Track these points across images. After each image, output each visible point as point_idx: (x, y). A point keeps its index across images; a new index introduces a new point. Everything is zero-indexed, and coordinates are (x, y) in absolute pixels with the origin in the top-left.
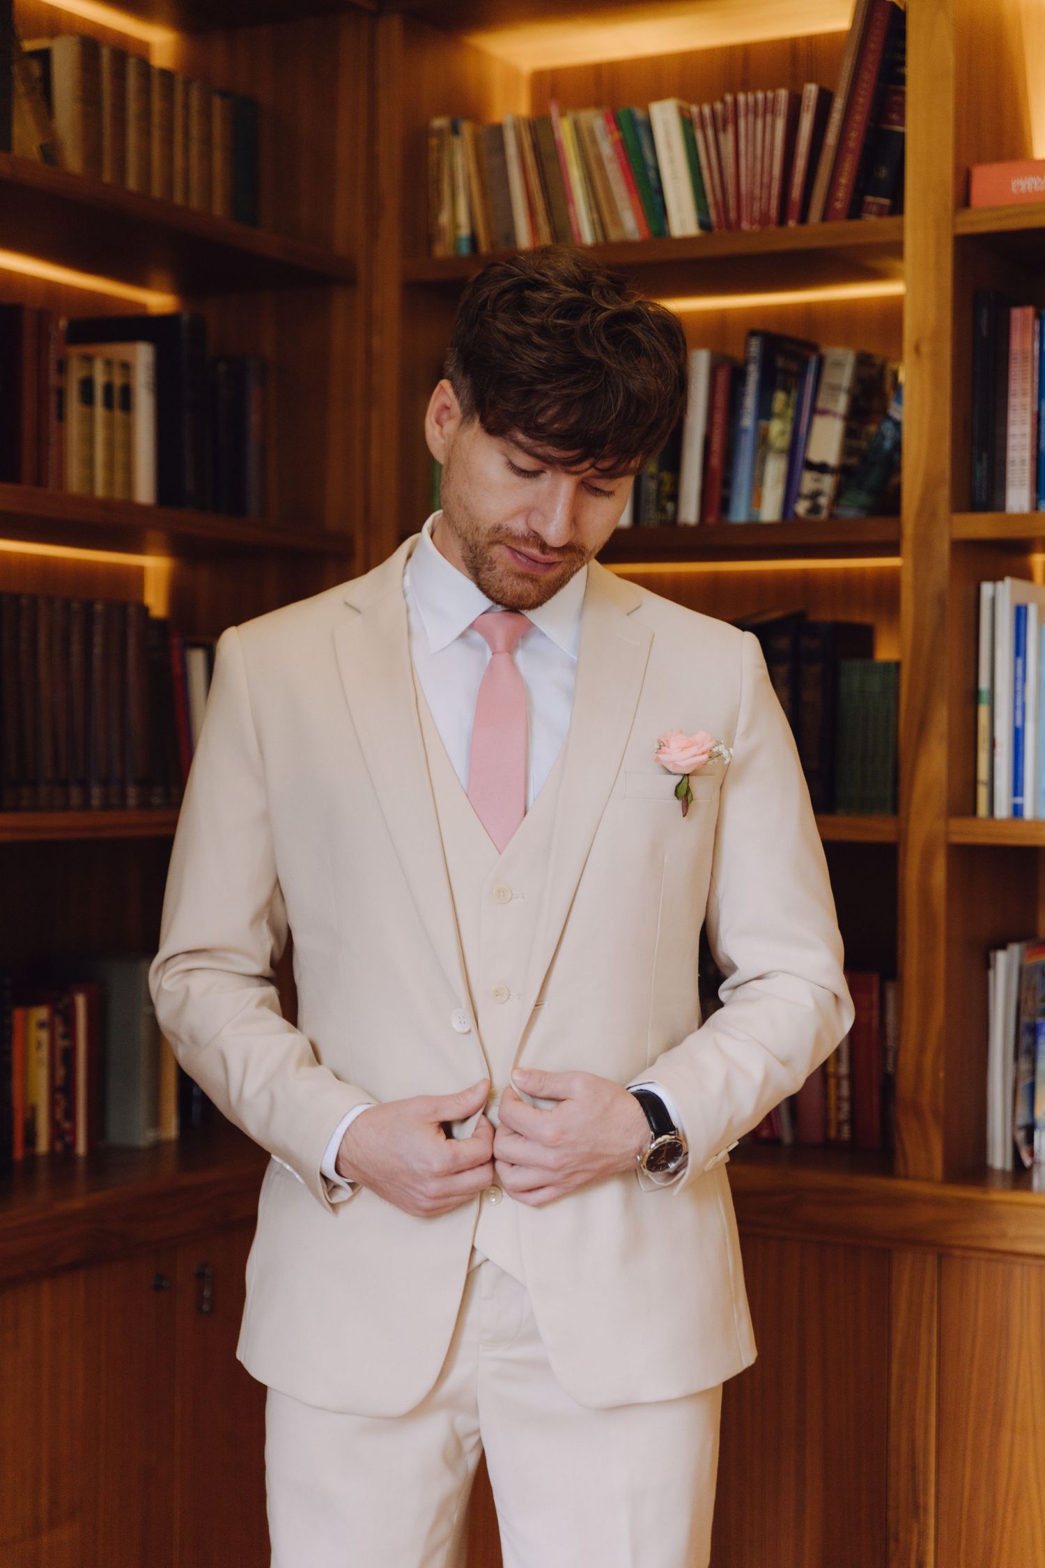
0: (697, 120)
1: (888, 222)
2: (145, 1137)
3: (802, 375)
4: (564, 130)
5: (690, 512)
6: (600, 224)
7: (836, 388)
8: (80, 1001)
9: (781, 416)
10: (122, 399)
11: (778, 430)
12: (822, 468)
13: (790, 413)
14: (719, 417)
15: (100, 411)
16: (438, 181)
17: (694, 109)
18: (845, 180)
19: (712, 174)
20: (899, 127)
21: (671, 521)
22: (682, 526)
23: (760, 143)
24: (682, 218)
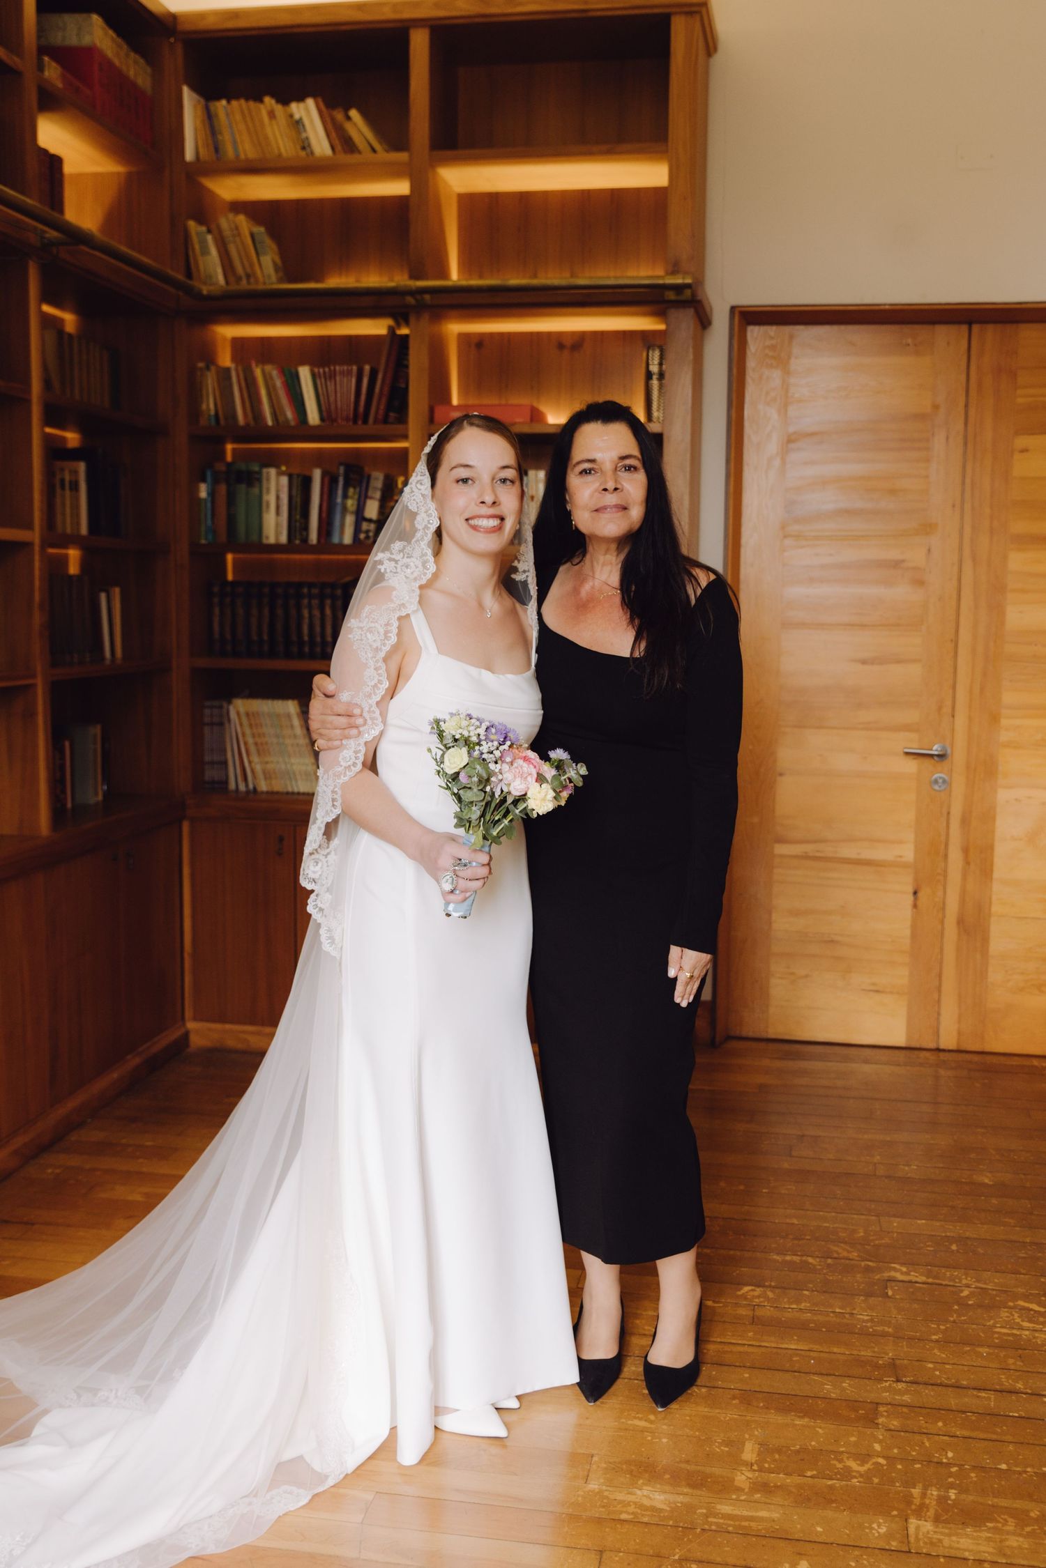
0: (317, 375)
1: (401, 427)
2: (92, 801)
3: (361, 482)
4: (258, 372)
5: (313, 537)
6: (275, 416)
7: (375, 488)
8: (67, 744)
9: (352, 498)
10: (75, 486)
11: (351, 504)
12: (370, 521)
13: (356, 497)
14: (325, 497)
15: (68, 493)
16: (201, 389)
17: (316, 370)
18: (382, 407)
19: (324, 398)
20: (403, 386)
21: (305, 540)
22: (310, 543)
23: (346, 387)
24: (313, 417)
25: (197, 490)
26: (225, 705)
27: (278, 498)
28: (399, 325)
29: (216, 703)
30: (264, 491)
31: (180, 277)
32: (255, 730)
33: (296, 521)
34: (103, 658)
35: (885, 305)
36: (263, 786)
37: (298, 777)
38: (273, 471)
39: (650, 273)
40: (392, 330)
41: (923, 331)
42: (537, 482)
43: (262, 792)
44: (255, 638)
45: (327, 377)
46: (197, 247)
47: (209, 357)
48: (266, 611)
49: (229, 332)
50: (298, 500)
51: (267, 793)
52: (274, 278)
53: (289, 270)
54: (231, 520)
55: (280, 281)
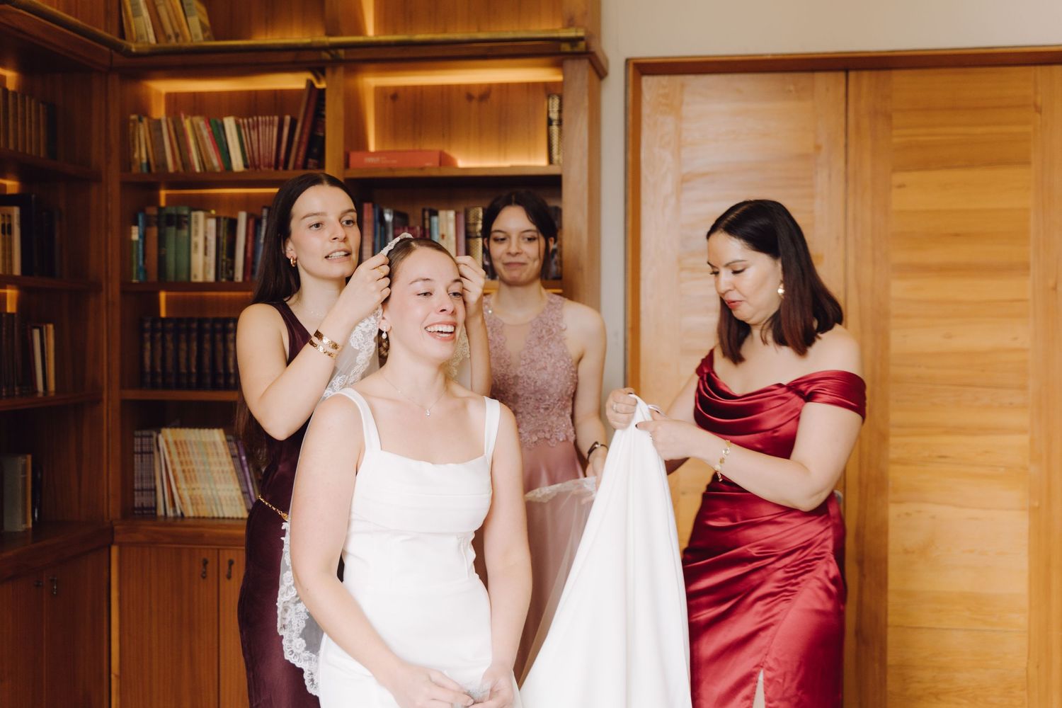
0: (242, 125)
2: (20, 527)
4: (187, 124)
6: (202, 163)
10: (8, 229)
14: (250, 238)
15: (1, 236)
16: (133, 141)
17: (241, 121)
18: (302, 153)
19: (248, 148)
20: (321, 134)
21: (231, 279)
22: (236, 280)
23: (268, 136)
24: (237, 164)
25: (130, 234)
26: (155, 434)
27: (206, 239)
28: (318, 79)
29: (146, 433)
30: (193, 232)
31: (112, 36)
32: (182, 458)
33: (223, 260)
34: (36, 392)
35: (767, 55)
36: (190, 512)
37: (224, 502)
38: (201, 215)
39: (550, 27)
40: (310, 84)
41: (803, 78)
42: (447, 221)
43: (189, 518)
44: (184, 370)
45: (251, 127)
46: (129, 9)
47: (143, 110)
48: (194, 346)
49: (162, 88)
50: (224, 241)
51: (194, 517)
52: (201, 37)
53: (216, 30)
54: (162, 260)
55: (205, 39)
